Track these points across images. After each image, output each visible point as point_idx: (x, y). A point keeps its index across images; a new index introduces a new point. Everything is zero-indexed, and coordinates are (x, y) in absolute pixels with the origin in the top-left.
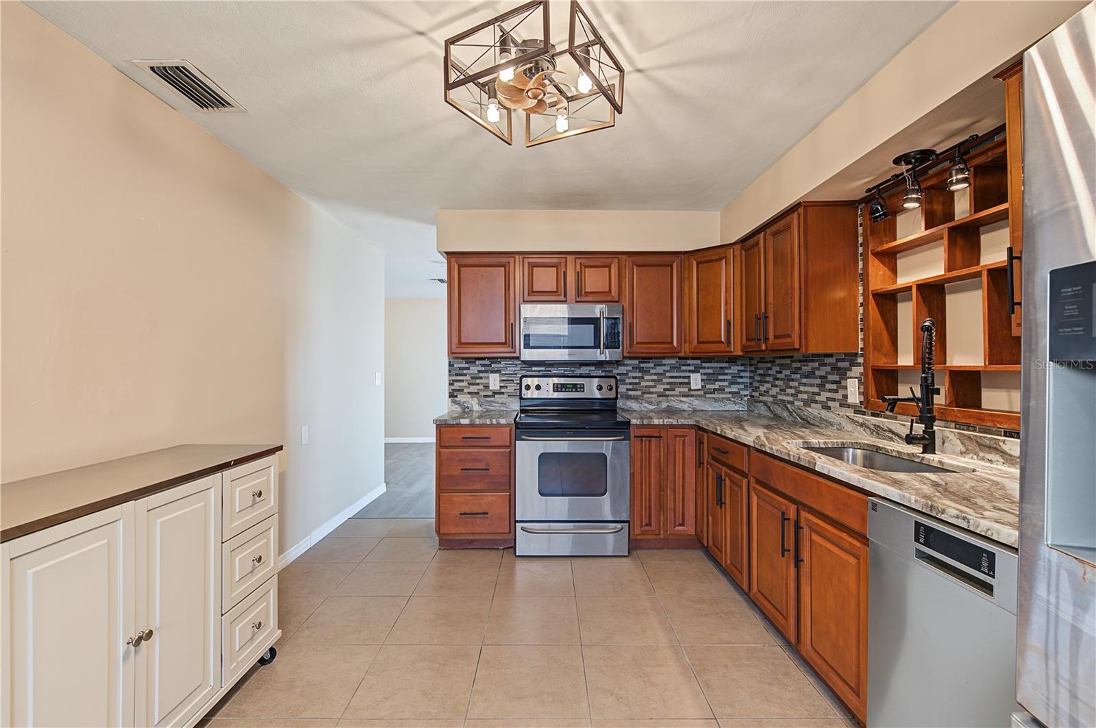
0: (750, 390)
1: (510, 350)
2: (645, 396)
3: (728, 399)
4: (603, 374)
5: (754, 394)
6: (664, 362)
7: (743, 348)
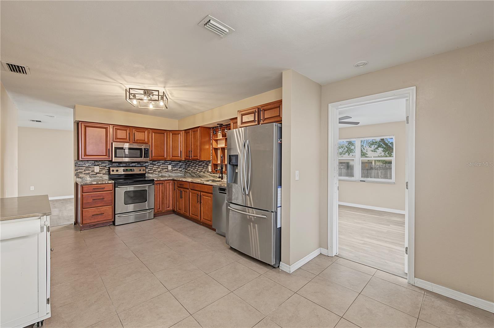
0: (185, 169)
1: (108, 158)
2: (154, 172)
3: (179, 172)
4: (140, 166)
5: (186, 171)
6: (160, 162)
7: (185, 159)
